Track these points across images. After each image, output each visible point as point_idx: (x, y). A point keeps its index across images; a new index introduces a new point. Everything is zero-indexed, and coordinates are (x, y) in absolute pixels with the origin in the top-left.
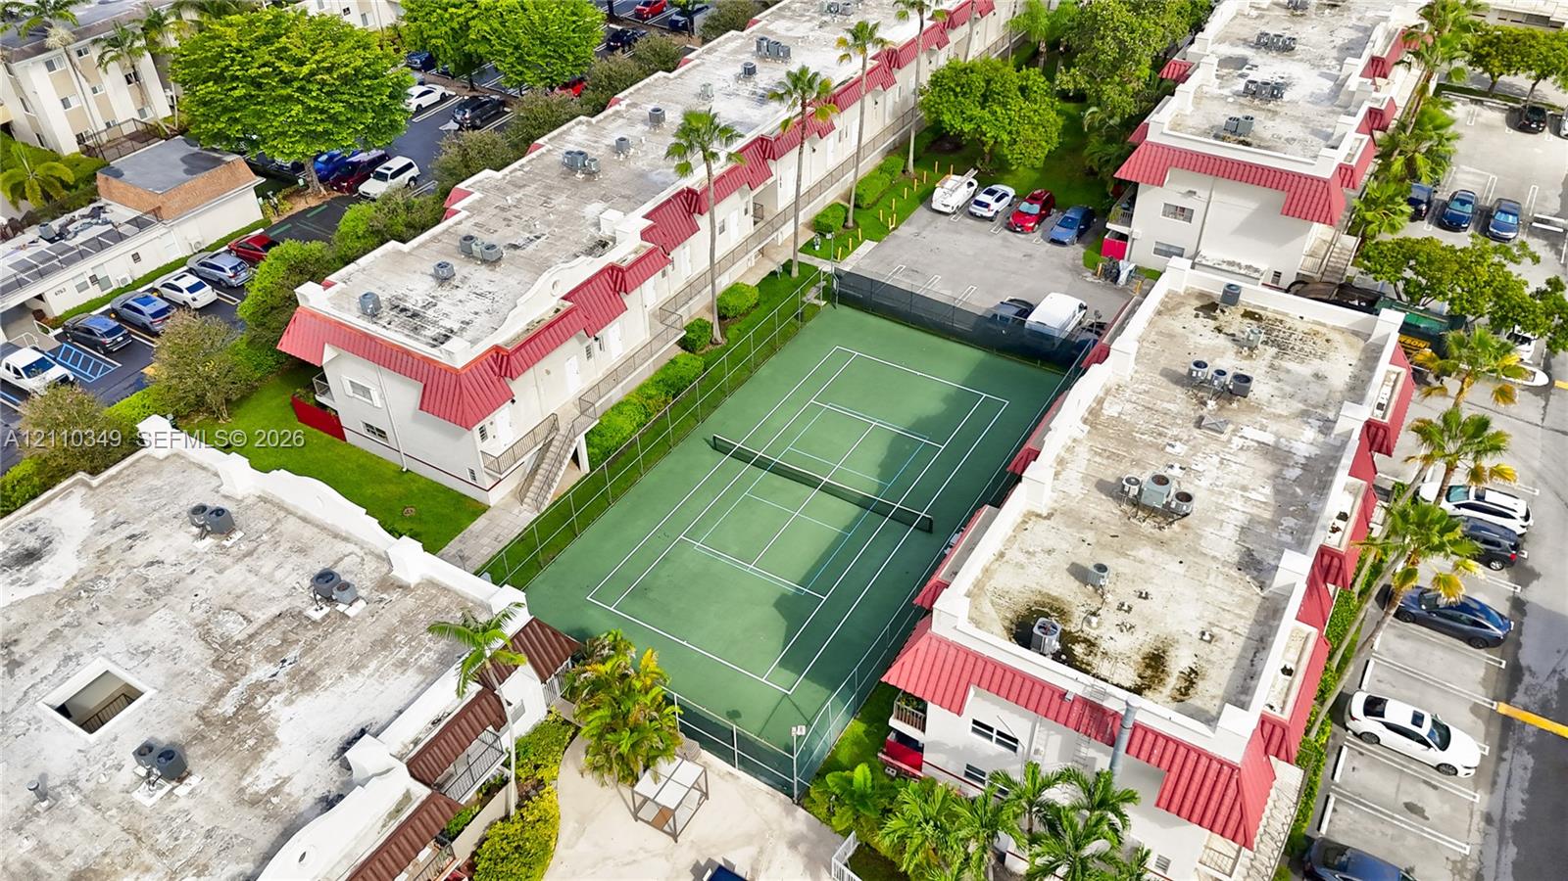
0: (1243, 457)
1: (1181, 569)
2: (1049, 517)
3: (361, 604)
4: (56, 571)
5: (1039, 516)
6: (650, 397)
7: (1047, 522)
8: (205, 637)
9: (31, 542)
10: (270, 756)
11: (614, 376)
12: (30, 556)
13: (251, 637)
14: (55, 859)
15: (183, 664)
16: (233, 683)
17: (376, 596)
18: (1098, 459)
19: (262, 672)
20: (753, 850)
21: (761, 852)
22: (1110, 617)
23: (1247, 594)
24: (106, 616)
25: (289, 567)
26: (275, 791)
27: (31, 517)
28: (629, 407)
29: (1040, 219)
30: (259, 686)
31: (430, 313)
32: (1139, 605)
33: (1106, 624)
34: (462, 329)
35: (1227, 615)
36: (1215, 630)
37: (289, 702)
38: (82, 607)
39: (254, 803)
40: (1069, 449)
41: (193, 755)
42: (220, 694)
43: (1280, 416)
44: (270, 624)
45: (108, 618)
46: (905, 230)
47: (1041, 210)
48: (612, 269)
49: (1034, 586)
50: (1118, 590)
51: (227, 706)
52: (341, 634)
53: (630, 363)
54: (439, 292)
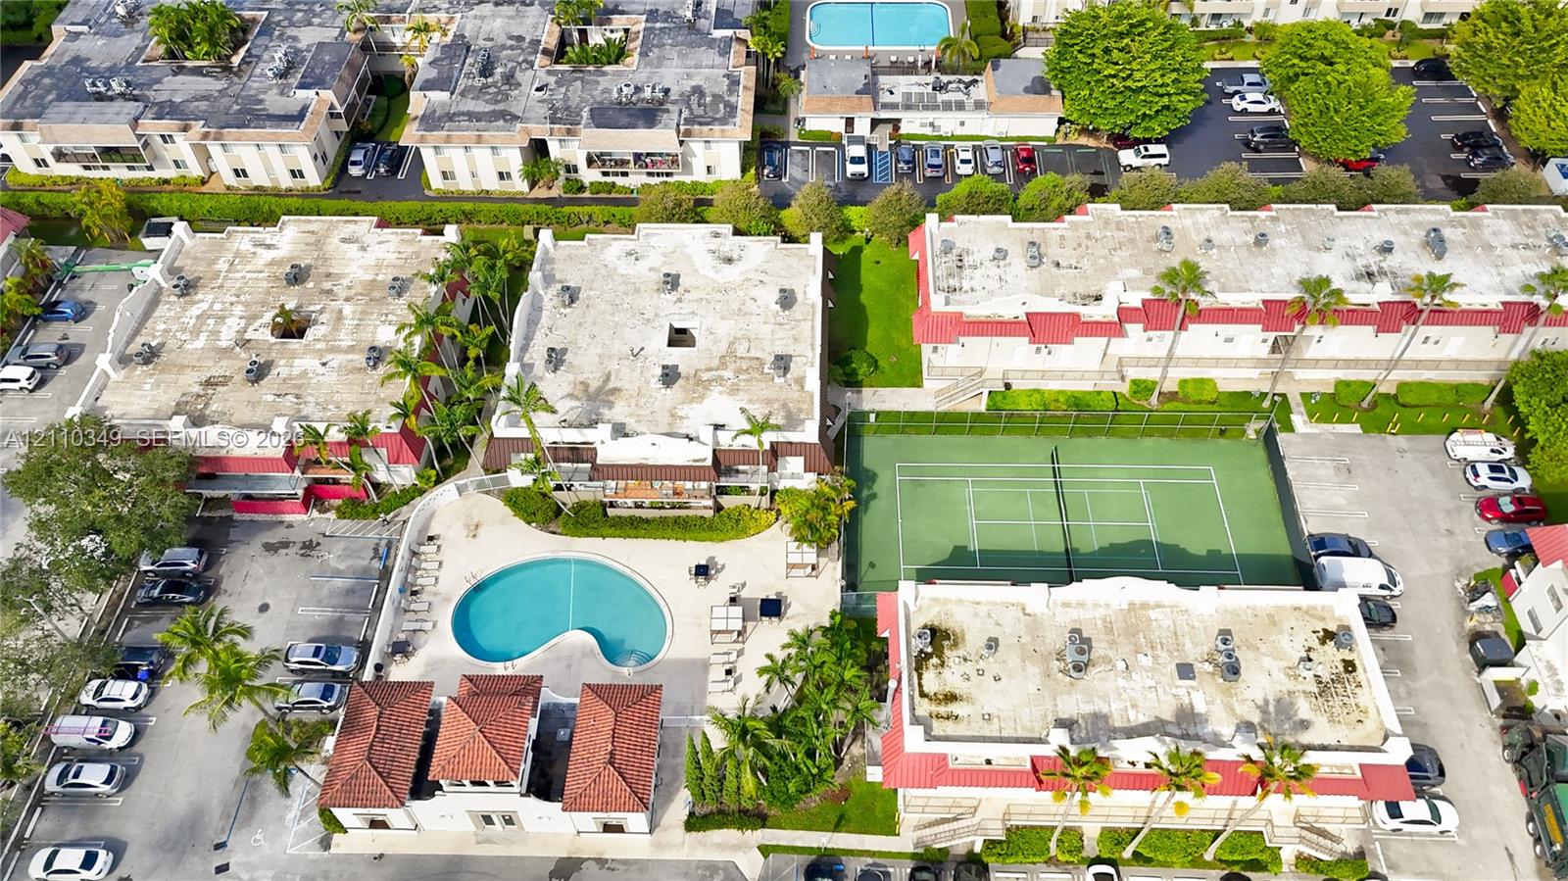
0: (1169, 698)
1: (1032, 689)
2: (1025, 614)
3: (782, 380)
4: (730, 273)
5: (1024, 609)
6: (1057, 401)
7: (1022, 615)
8: (732, 344)
9: (735, 256)
10: (694, 405)
11: (1044, 374)
12: (729, 260)
13: (742, 358)
14: (616, 378)
15: (714, 348)
16: (717, 369)
17: (792, 382)
18: (1099, 622)
19: (727, 374)
20: (803, 611)
21: (804, 615)
22: (969, 668)
23: (1037, 728)
24: (718, 307)
25: (784, 342)
26: (681, 418)
27: (747, 243)
28: (1038, 396)
29: (1505, 518)
30: (721, 378)
31: (967, 272)
32: (988, 678)
33: (961, 668)
34: (967, 292)
35: (1012, 724)
36: (996, 720)
37: (721, 393)
38: (719, 296)
39: (672, 416)
40: (1096, 605)
41: (680, 382)
42: (710, 370)
43: (1233, 710)
44: (751, 359)
45: (718, 309)
46: (1401, 441)
47: (1512, 513)
48: (1076, 316)
49: (965, 627)
50: (991, 666)
51: (705, 376)
52: (763, 385)
53: (1062, 375)
54: (987, 263)
